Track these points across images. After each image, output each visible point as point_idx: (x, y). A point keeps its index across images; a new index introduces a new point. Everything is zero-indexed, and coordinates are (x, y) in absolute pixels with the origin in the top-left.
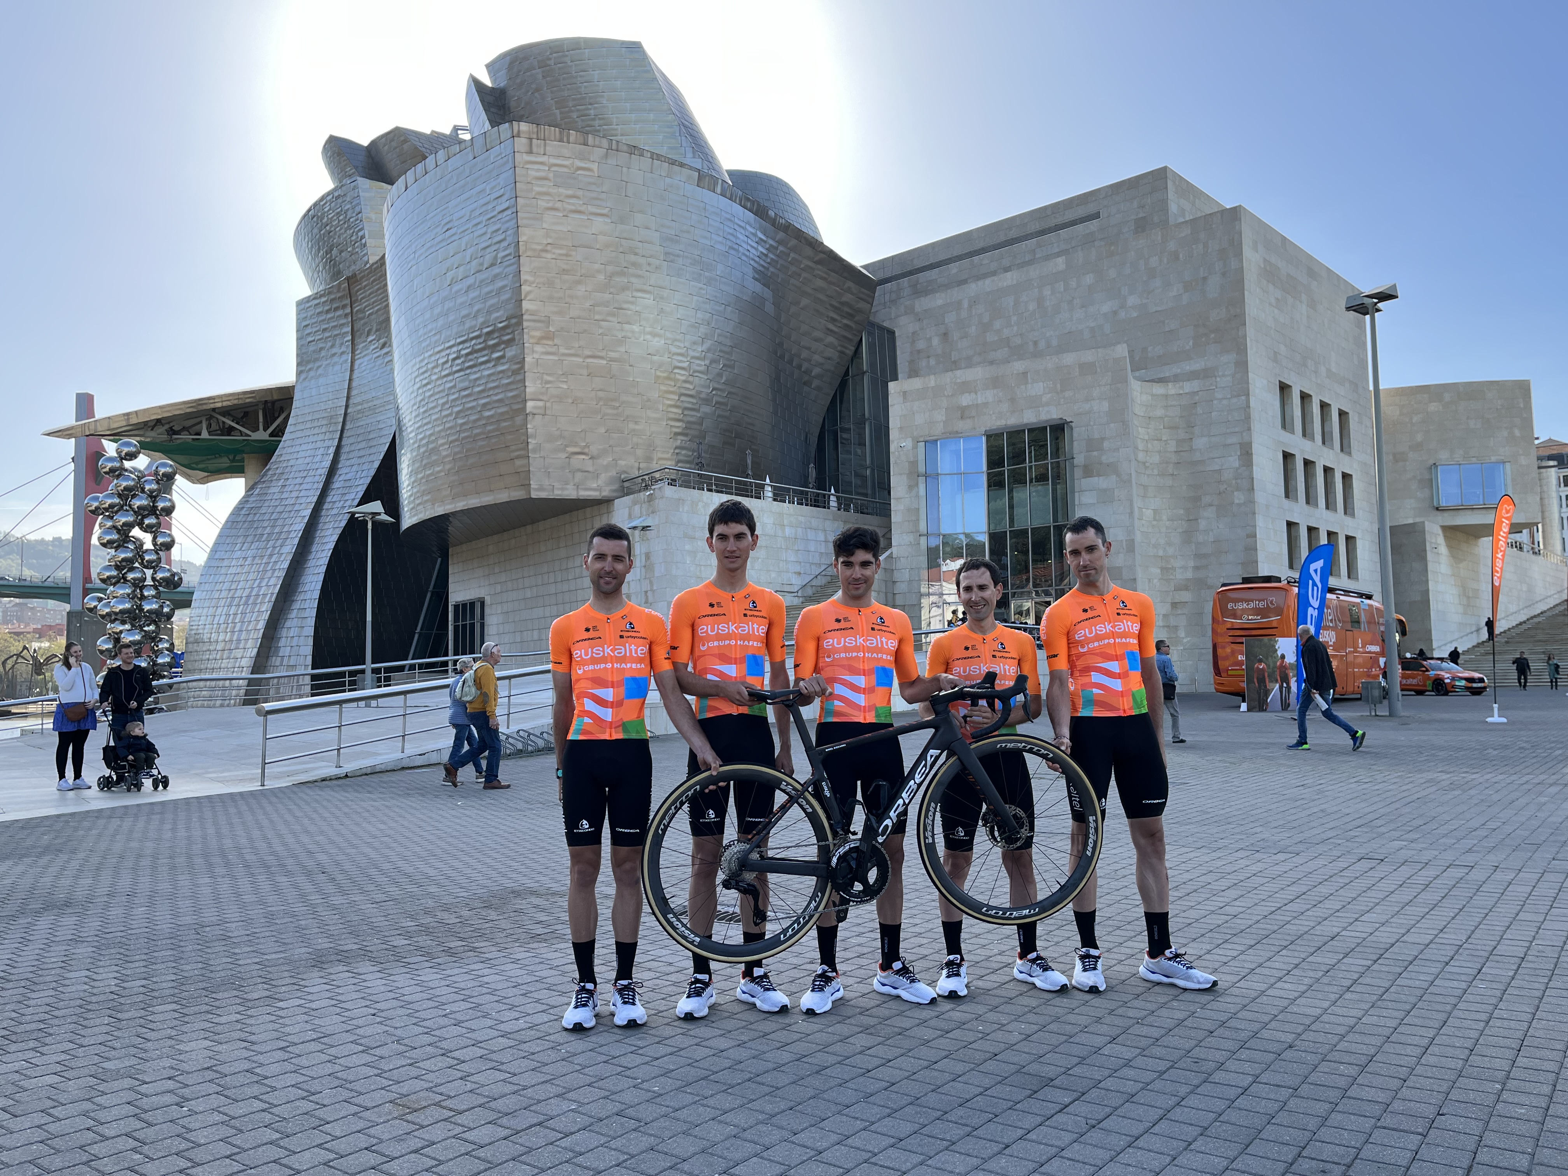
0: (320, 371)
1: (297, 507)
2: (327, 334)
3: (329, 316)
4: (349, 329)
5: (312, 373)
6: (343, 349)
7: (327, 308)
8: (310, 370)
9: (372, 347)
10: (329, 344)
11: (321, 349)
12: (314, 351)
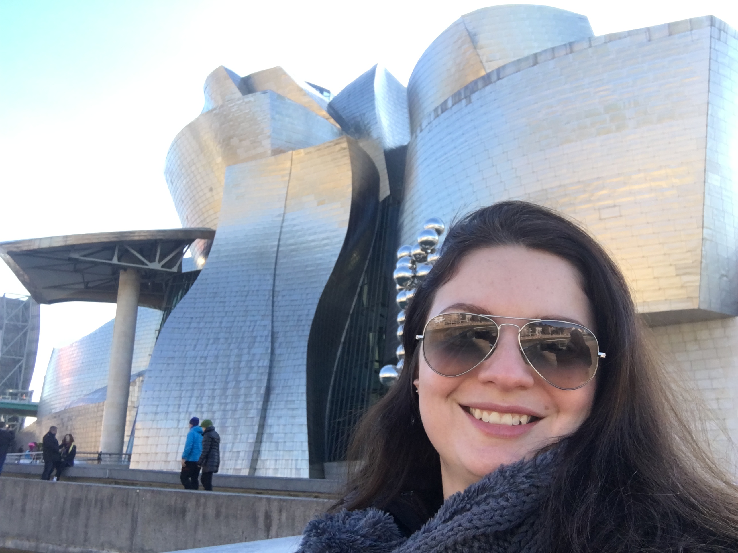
1: (249, 318)
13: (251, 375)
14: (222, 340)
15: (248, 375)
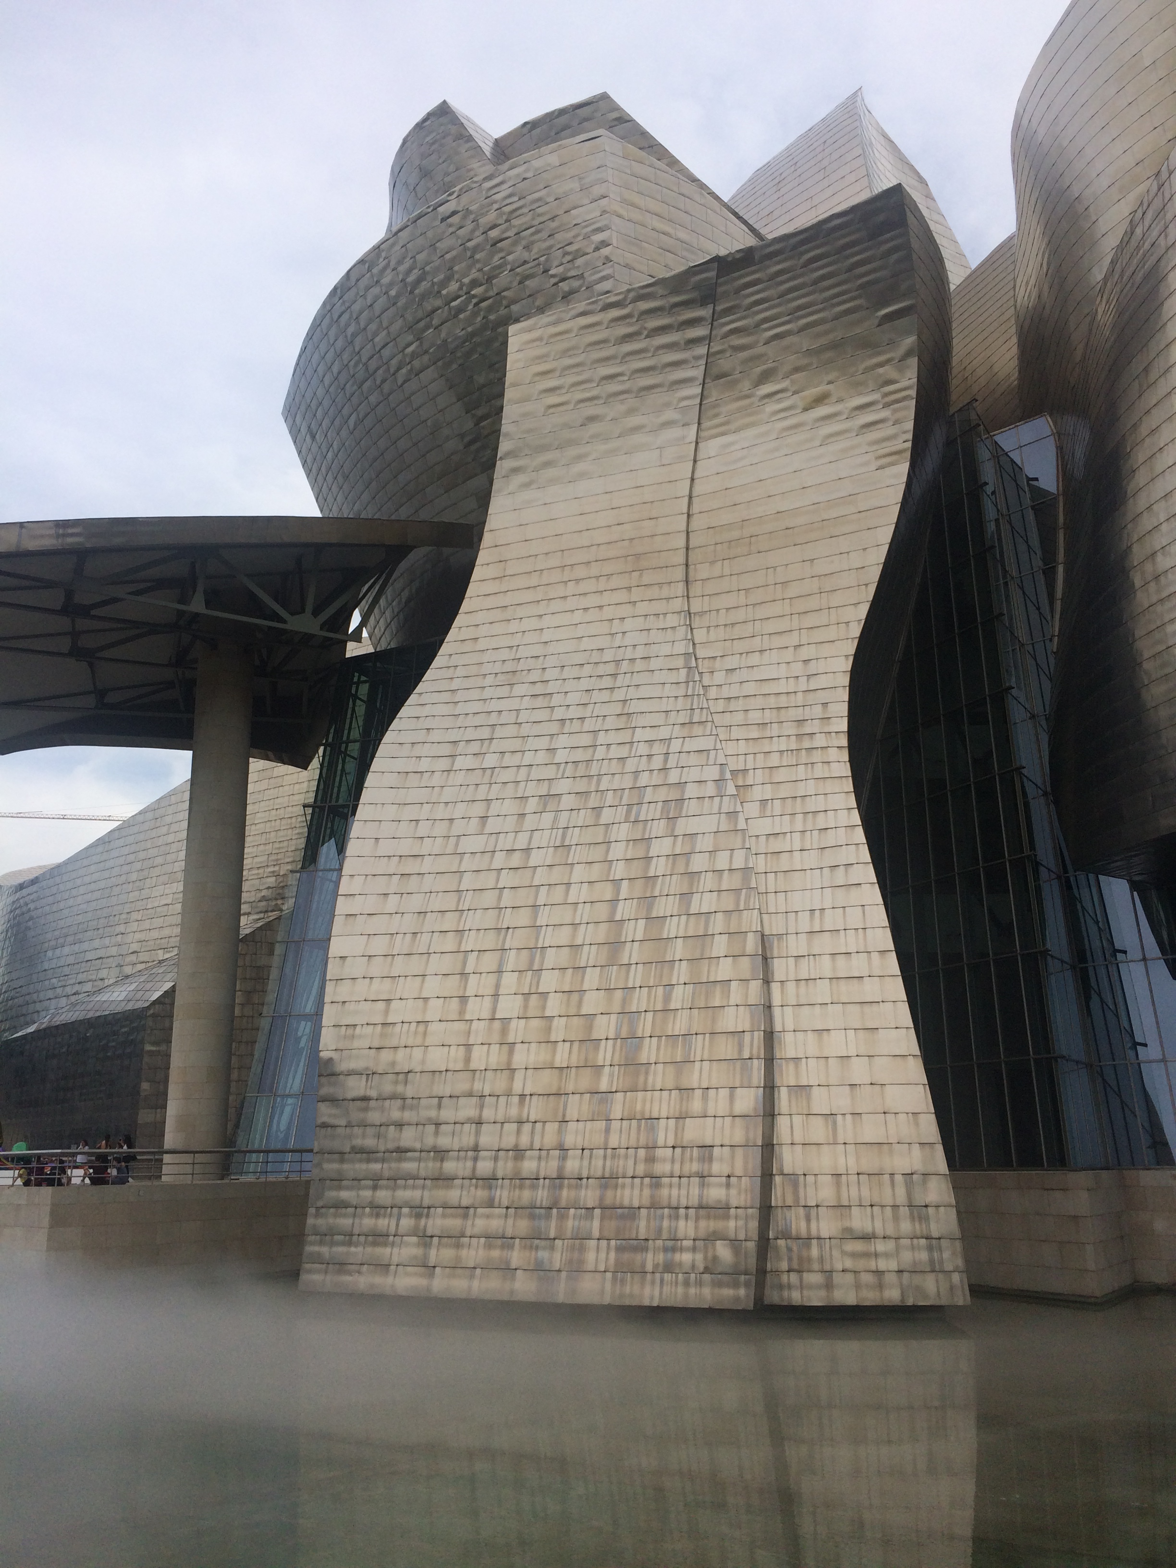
0: (580, 467)
1: (641, 735)
2: (614, 387)
3: (628, 347)
4: (699, 373)
5: (551, 472)
6: (670, 414)
7: (623, 330)
8: (548, 464)
9: (772, 407)
10: (622, 408)
11: (592, 419)
12: (567, 426)
13: (696, 897)
14: (568, 802)
15: (686, 897)
